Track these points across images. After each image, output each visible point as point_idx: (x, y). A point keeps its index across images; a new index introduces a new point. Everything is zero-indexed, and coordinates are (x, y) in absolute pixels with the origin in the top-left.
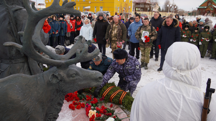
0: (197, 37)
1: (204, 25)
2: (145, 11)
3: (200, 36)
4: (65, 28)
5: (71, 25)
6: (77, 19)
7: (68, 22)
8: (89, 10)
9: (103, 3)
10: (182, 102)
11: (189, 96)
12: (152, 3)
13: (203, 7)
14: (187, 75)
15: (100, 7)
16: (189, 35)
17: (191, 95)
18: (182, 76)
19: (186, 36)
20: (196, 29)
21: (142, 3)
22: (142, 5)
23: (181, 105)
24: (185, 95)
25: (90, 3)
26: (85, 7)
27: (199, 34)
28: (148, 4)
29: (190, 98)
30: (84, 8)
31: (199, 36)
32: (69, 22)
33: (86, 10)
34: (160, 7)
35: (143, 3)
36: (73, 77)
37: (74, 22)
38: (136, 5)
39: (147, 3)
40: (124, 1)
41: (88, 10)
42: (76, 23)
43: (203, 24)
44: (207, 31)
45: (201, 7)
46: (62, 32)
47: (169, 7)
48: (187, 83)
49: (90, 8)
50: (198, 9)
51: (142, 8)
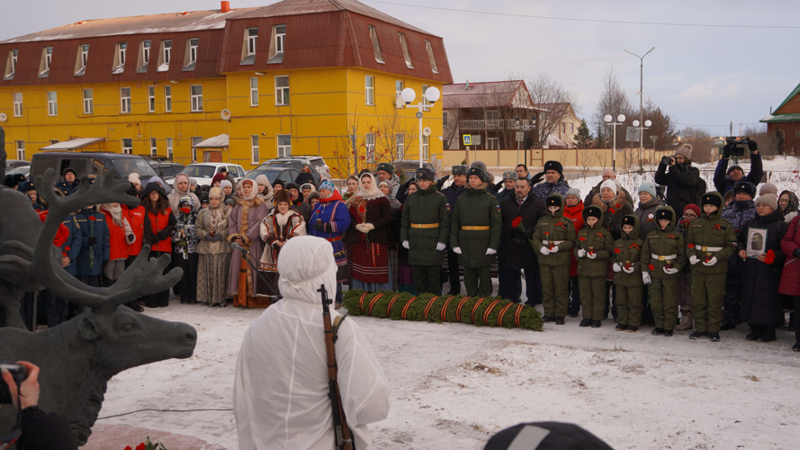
0: (634, 251)
1: (656, 205)
2: (509, 149)
3: (645, 247)
4: (104, 239)
5: (128, 229)
6: (150, 201)
7: (116, 213)
8: (224, 155)
9: (292, 116)
10: (297, 331)
11: (308, 319)
12: (539, 105)
13: (790, 117)
14: (303, 288)
15: (280, 137)
16: (604, 249)
17: (311, 318)
18: (297, 291)
19: (595, 255)
20: (627, 223)
21: (492, 111)
22: (493, 121)
23: (296, 335)
24: (301, 319)
25: (227, 118)
26: (201, 139)
27: (639, 242)
28: (523, 113)
29: (309, 323)
30: (198, 145)
31: (640, 247)
32: (118, 217)
33: (209, 155)
34: (583, 124)
35: (494, 108)
36: (126, 330)
37: (139, 214)
38: (460, 118)
39: (518, 109)
40: (395, 105)
41: (216, 153)
42: (147, 222)
43: (650, 202)
44: (666, 228)
45: (779, 117)
46: (92, 257)
47: (615, 124)
48: (305, 301)
49: (227, 143)
50: (770, 124)
51: (491, 134)
